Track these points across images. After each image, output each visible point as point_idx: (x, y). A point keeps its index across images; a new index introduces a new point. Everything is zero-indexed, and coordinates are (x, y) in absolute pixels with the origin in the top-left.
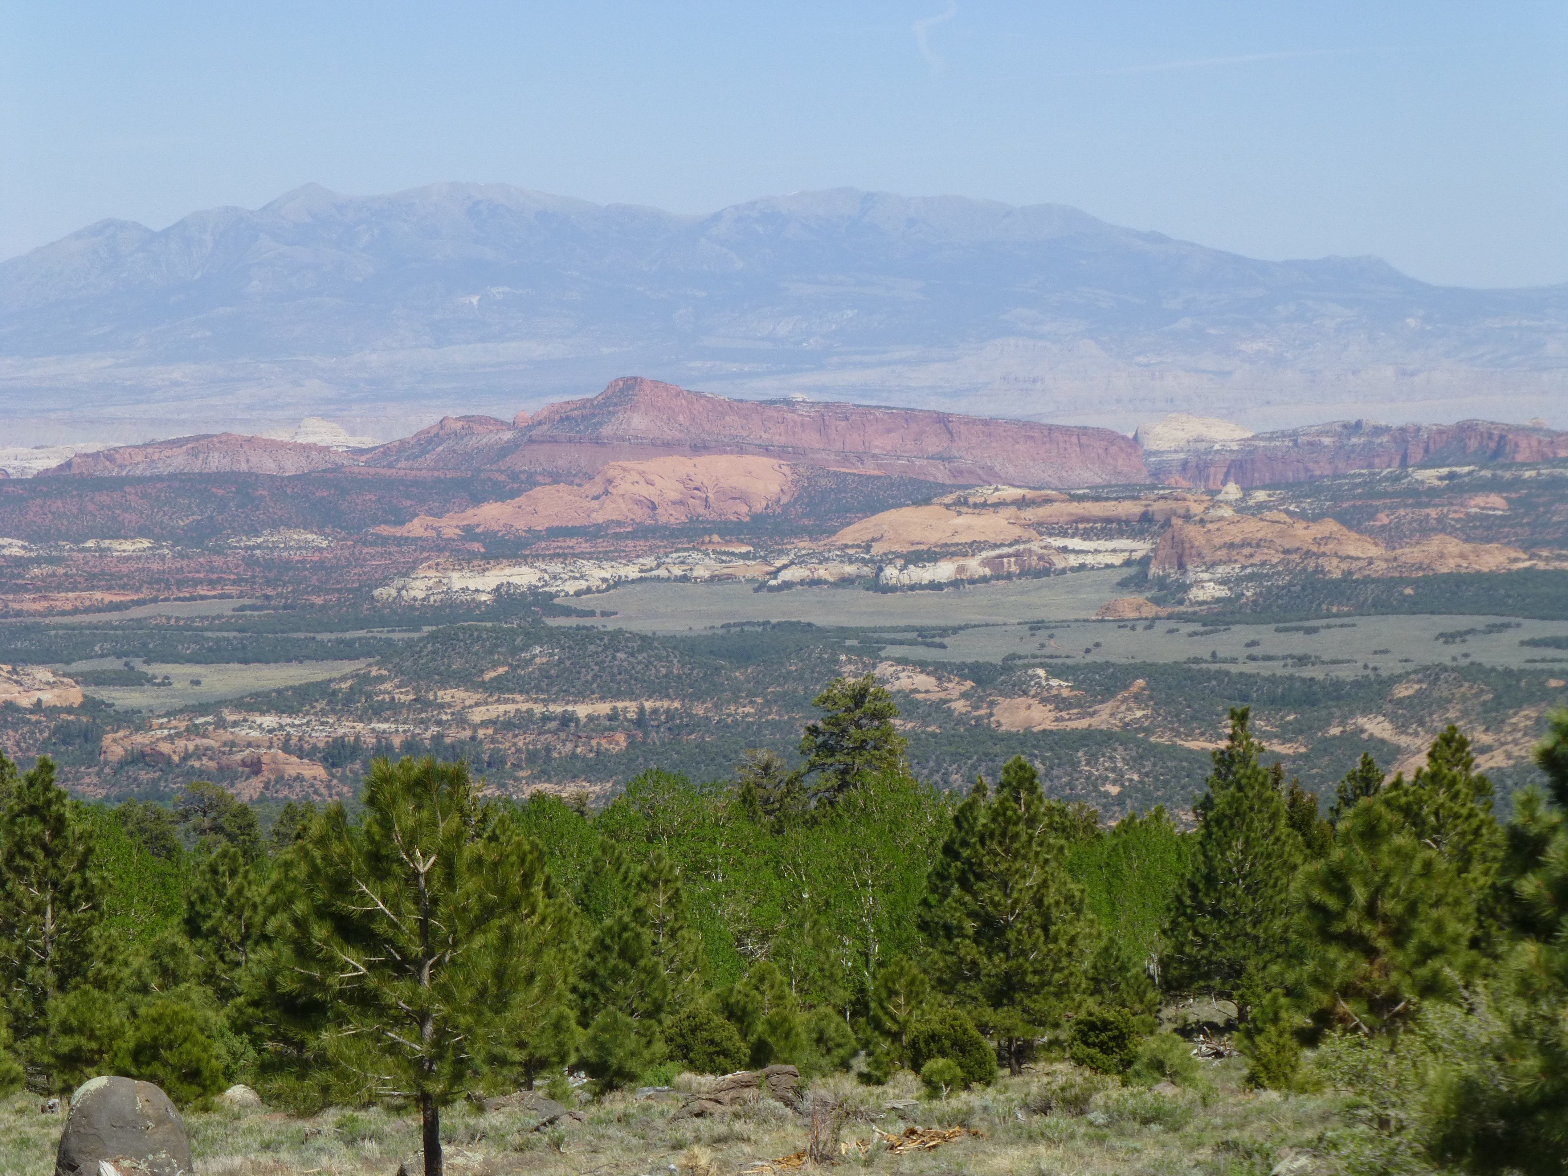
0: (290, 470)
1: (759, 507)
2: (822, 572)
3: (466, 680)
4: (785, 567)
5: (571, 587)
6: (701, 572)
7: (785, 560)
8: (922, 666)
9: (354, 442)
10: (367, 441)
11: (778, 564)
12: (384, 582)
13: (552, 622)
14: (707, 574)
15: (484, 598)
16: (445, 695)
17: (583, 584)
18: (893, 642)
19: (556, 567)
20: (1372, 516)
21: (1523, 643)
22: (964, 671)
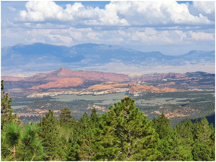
0: (17, 80)
1: (78, 85)
2: (86, 93)
3: (39, 108)
4: (81, 92)
5: (53, 95)
6: (70, 93)
7: (81, 91)
8: (99, 105)
9: (25, 77)
10: (27, 77)
11: (80, 92)
12: (28, 95)
13: (50, 100)
14: (71, 94)
15: (41, 97)
16: (36, 110)
17: (55, 95)
18: (95, 102)
19: (51, 93)
20: (158, 85)
21: (176, 101)
22: (104, 106)
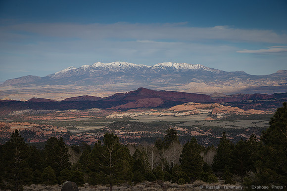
0: (95, 100)
1: (159, 105)
2: (167, 114)
4: (162, 113)
6: (150, 114)
10: (106, 96)
12: (108, 116)
13: (130, 121)
15: (121, 117)
17: (134, 116)
18: (177, 123)
20: (242, 106)
21: (264, 124)
22: (186, 127)
